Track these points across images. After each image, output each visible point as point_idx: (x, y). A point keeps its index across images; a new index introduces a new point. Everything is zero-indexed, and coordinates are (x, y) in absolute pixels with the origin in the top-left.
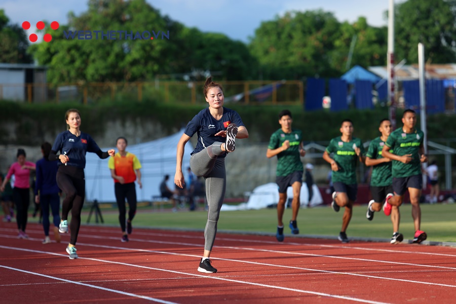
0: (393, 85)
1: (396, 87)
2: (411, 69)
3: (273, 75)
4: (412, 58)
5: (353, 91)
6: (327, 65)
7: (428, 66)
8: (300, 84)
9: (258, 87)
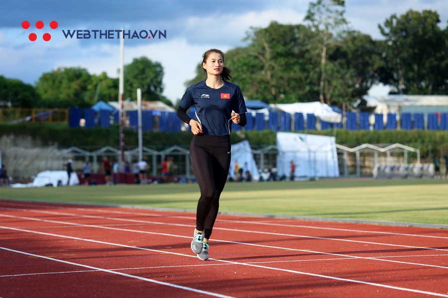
0: (122, 114)
1: (125, 114)
2: (133, 104)
3: (50, 105)
4: (134, 97)
5: (98, 116)
6: (83, 100)
7: (144, 102)
8: (67, 111)
9: (41, 112)
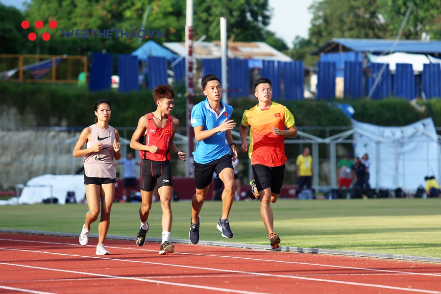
0: (191, 63)
1: (195, 66)
2: (211, 45)
3: (53, 49)
4: (213, 34)
5: (145, 69)
6: (116, 39)
7: (231, 44)
